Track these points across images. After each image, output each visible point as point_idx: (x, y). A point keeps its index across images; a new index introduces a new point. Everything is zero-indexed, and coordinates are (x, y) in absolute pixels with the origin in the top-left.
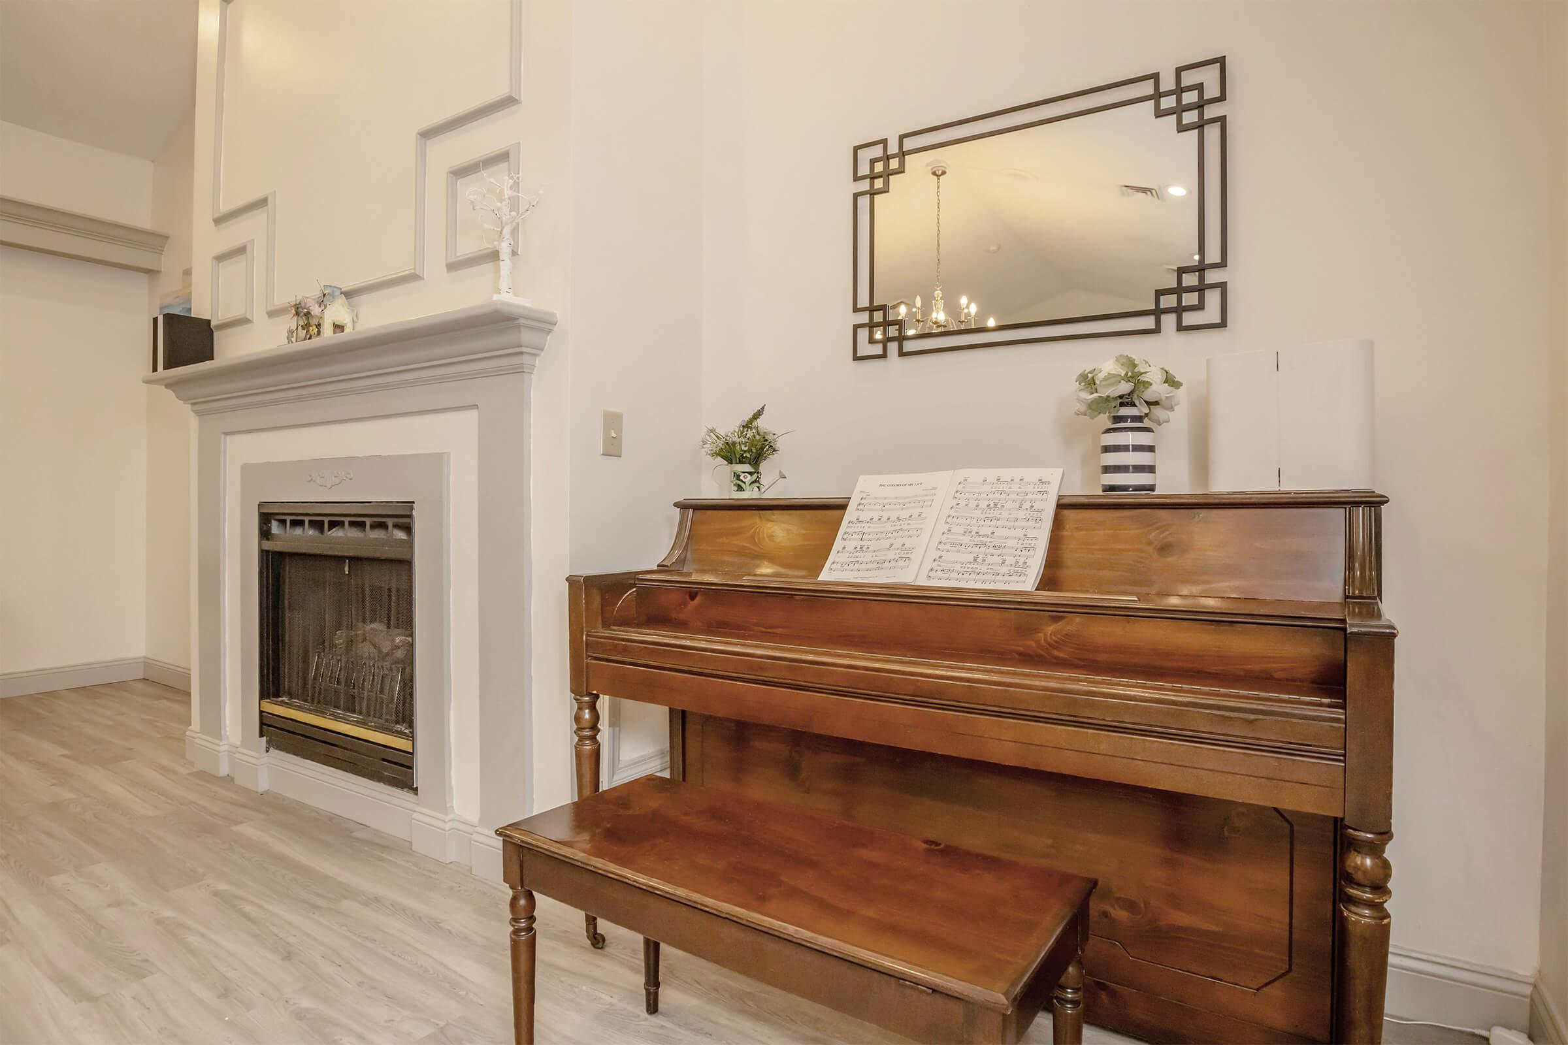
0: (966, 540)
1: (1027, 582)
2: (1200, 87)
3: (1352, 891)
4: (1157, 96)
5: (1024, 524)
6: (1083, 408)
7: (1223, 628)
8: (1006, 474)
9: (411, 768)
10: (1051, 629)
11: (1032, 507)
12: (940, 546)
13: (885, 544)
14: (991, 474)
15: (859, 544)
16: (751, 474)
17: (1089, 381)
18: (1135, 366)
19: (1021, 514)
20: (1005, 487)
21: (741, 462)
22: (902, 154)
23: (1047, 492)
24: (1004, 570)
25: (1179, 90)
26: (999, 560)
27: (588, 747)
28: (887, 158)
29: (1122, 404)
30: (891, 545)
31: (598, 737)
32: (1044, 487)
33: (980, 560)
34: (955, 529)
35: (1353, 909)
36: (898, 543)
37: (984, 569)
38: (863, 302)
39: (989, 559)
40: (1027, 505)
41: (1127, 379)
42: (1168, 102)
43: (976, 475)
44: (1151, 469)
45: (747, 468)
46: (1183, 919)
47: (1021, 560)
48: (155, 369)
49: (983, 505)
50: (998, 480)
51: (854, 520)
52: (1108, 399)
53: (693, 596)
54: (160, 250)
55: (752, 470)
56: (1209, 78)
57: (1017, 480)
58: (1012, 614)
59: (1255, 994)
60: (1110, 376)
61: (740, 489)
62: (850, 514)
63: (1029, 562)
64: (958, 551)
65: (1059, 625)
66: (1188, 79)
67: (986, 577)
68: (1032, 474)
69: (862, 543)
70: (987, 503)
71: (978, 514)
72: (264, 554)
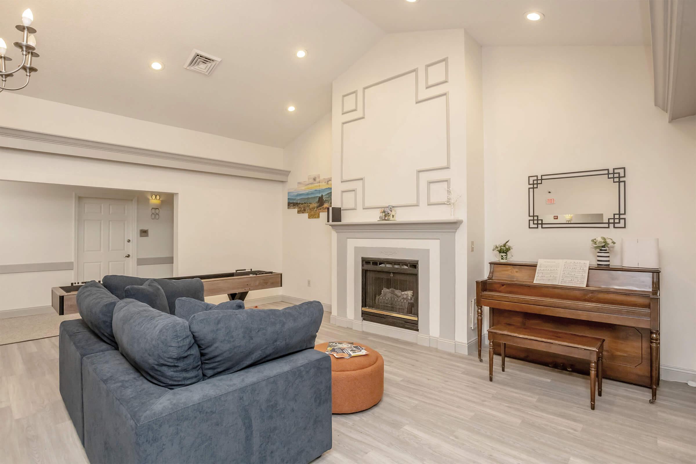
0: (568, 275)
1: (584, 286)
2: (619, 173)
3: (653, 341)
4: (608, 174)
5: (582, 273)
6: (593, 247)
7: (628, 296)
8: (576, 261)
9: (417, 324)
10: (591, 295)
11: (583, 269)
12: (563, 277)
13: (549, 276)
14: (572, 261)
15: (542, 275)
16: (506, 256)
17: (594, 241)
18: (605, 239)
19: (581, 271)
20: (576, 264)
21: (503, 253)
22: (542, 180)
23: (586, 266)
24: (579, 282)
25: (614, 173)
26: (577, 280)
27: (480, 318)
28: (537, 180)
29: (602, 247)
30: (551, 276)
31: (482, 316)
32: (586, 265)
33: (573, 280)
34: (565, 273)
35: (653, 344)
36: (552, 275)
37: (574, 282)
38: (531, 214)
39: (575, 280)
40: (582, 269)
41: (604, 242)
42: (611, 176)
43: (569, 261)
44: (609, 261)
45: (505, 254)
46: (619, 353)
47: (582, 280)
48: (328, 221)
49: (571, 268)
50: (574, 262)
51: (539, 269)
52: (599, 246)
53: (503, 285)
54: (287, 175)
55: (506, 255)
56: (621, 172)
57: (579, 263)
58: (582, 292)
59: (634, 368)
60: (600, 242)
61: (502, 259)
62: (538, 268)
63: (584, 281)
64: (567, 278)
65: (593, 294)
66: (616, 171)
67: (575, 284)
68: (582, 262)
69: (543, 275)
70: (572, 267)
71: (570, 270)
72: (363, 270)
